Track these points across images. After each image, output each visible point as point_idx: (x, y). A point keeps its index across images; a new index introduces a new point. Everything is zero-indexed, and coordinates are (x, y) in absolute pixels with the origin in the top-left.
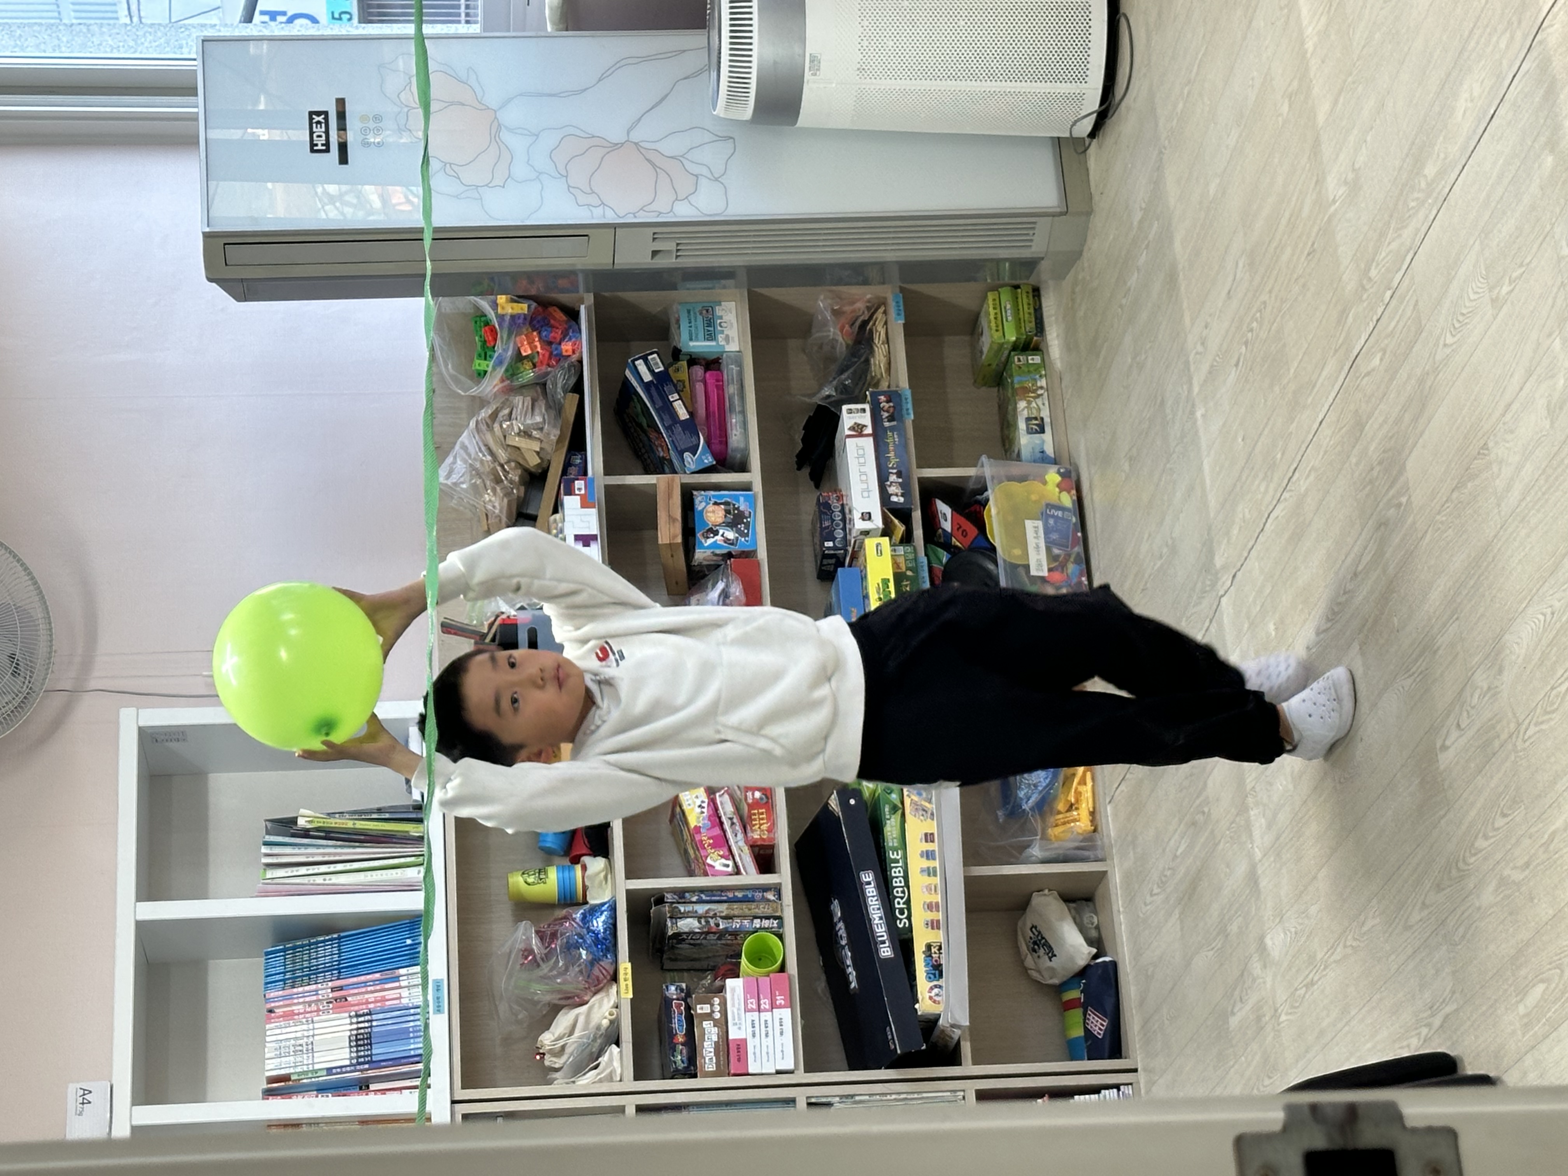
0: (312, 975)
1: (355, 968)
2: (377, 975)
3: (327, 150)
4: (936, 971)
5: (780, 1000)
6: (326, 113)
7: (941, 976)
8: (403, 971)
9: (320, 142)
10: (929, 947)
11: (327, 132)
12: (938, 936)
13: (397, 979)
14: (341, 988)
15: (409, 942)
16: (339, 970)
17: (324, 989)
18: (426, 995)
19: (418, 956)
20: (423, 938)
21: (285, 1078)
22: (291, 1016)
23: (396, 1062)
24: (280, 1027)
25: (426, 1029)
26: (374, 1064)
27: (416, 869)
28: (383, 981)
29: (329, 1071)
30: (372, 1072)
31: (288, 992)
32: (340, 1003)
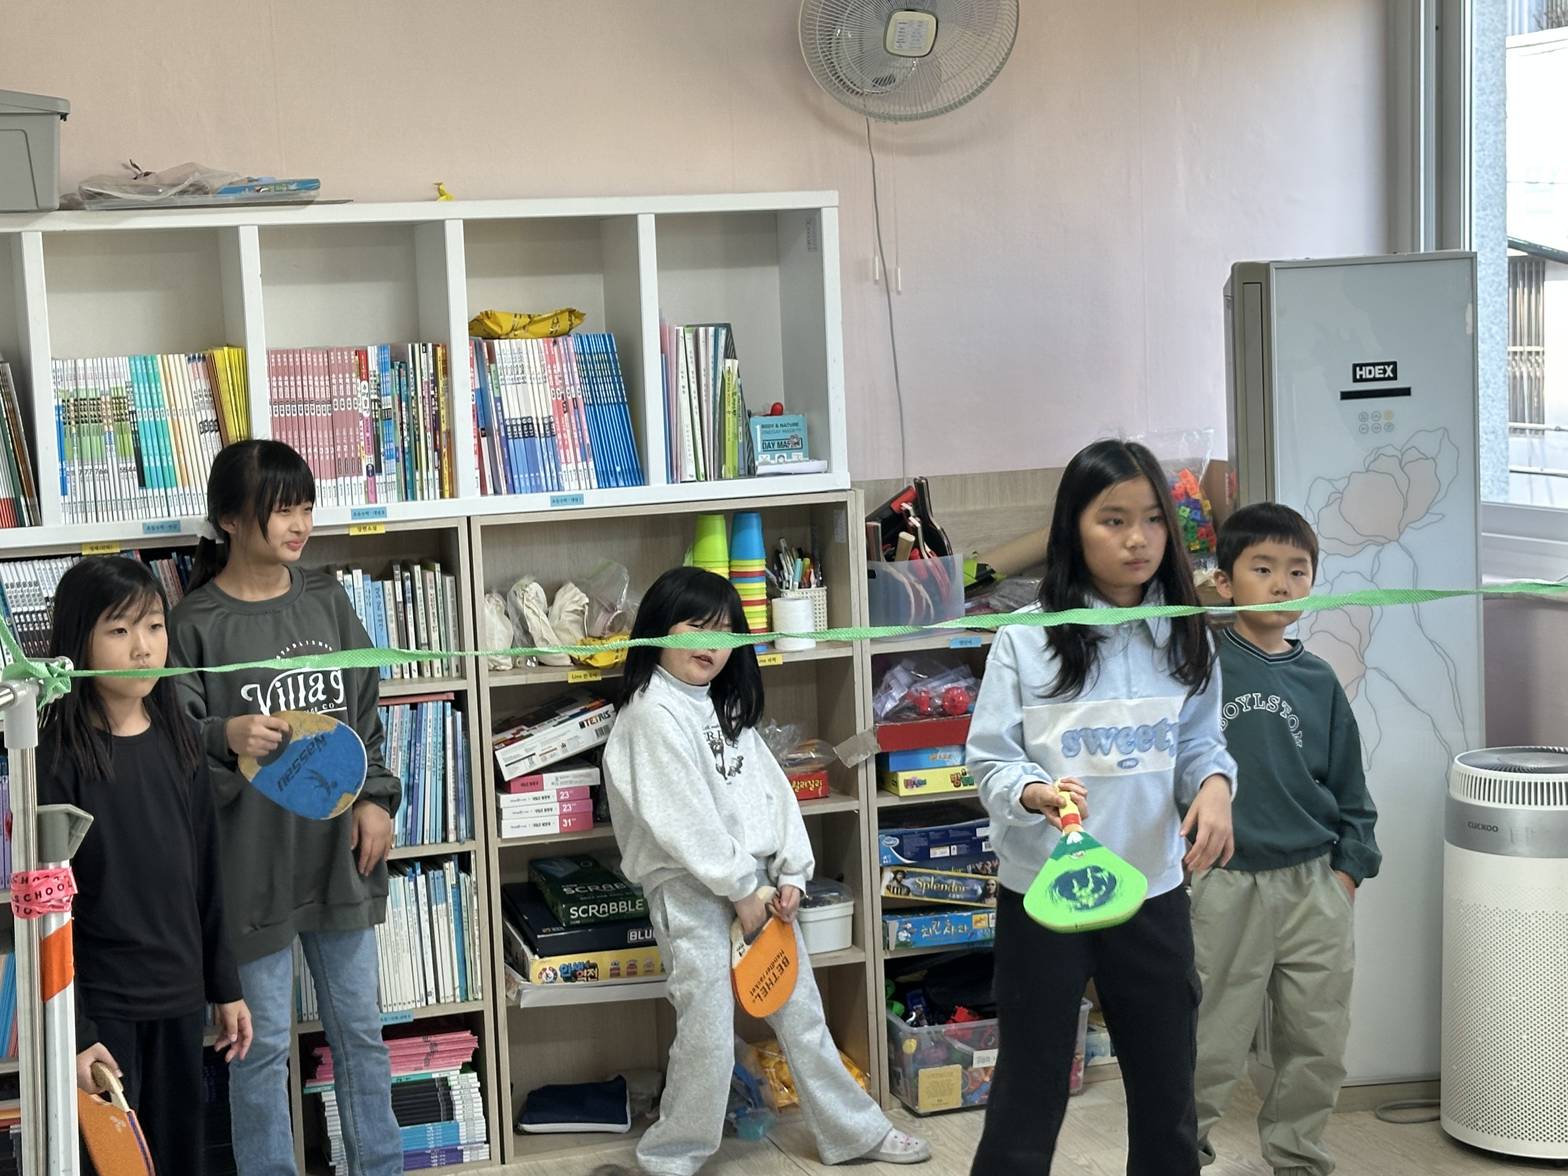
0: (589, 380)
1: (595, 419)
2: (588, 441)
3: (1355, 380)
4: (571, 975)
5: (567, 822)
6: (1395, 378)
7: (566, 979)
8: (591, 464)
9: (1364, 373)
10: (594, 967)
11: (1375, 379)
12: (604, 978)
13: (585, 459)
14: (576, 407)
15: (618, 469)
16: (593, 405)
17: (575, 391)
18: (570, 487)
19: (606, 478)
20: (621, 483)
21: (492, 359)
22: (552, 361)
23: (508, 462)
24: (540, 352)
25: (537, 488)
26: (505, 441)
27: (694, 474)
28: (582, 446)
29: (499, 400)
30: (497, 439)
31: (573, 357)
32: (563, 406)
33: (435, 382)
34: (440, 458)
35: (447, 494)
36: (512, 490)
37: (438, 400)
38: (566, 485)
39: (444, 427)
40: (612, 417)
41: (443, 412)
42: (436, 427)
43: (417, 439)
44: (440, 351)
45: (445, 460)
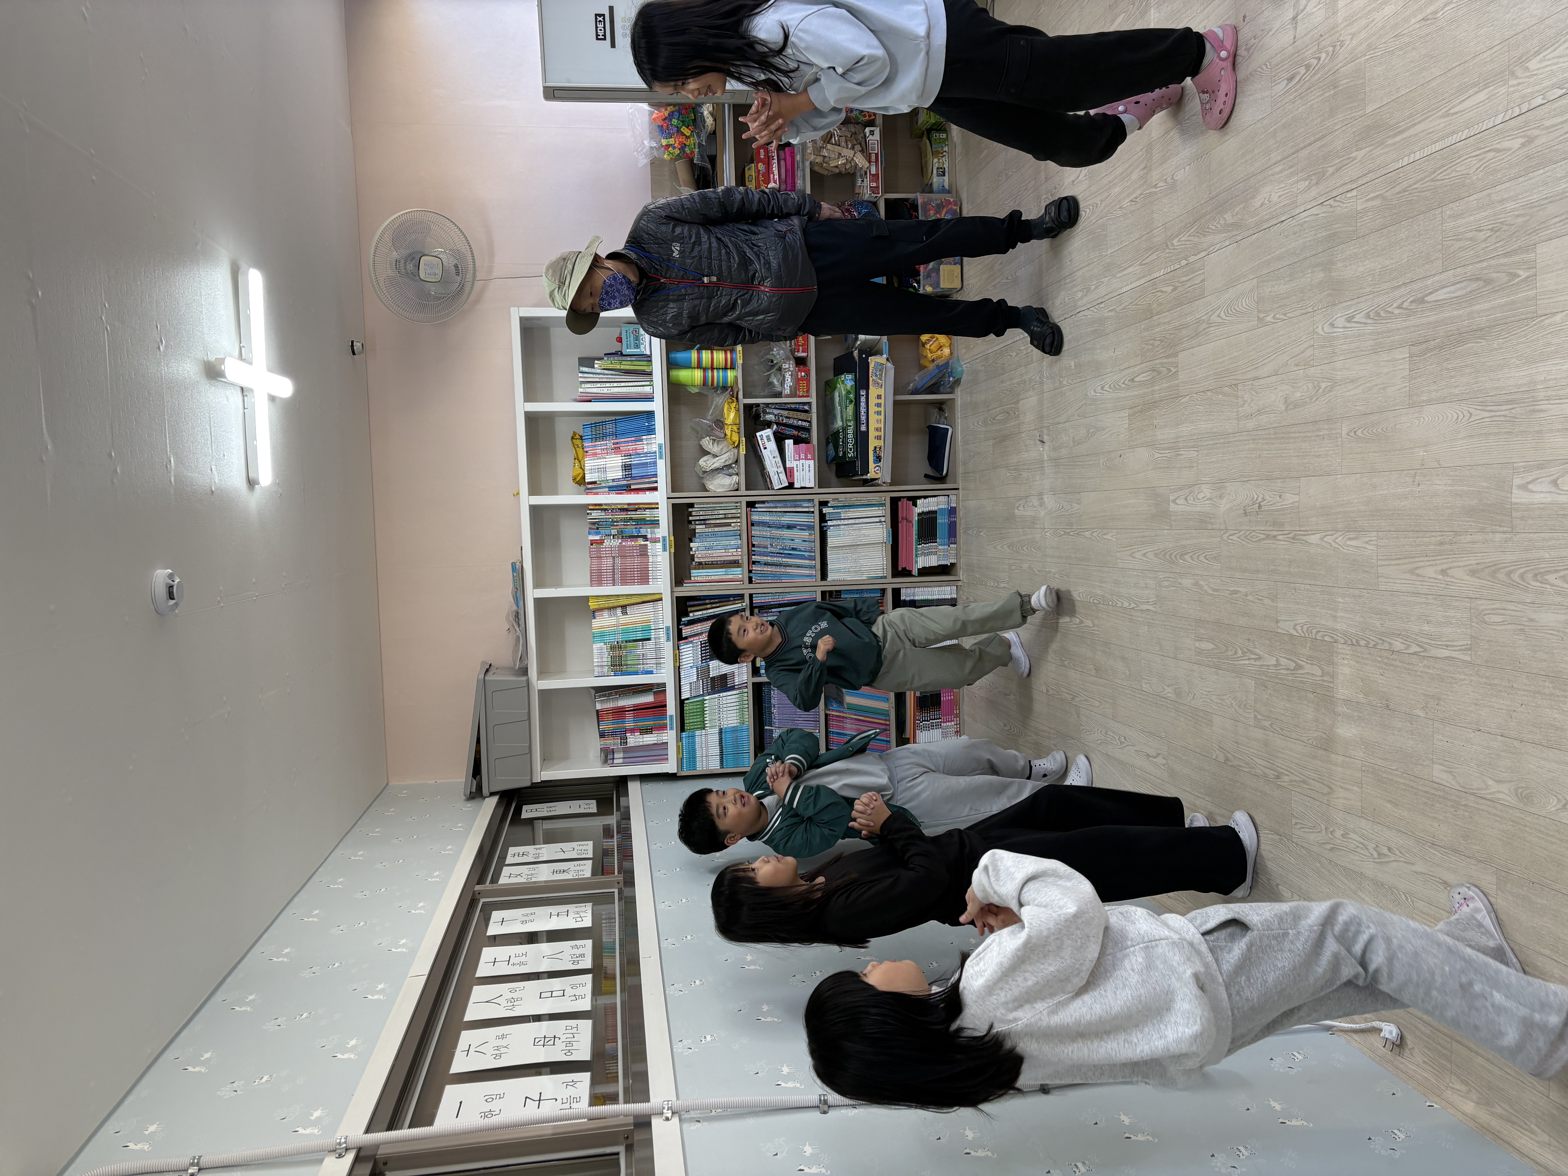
0: (604, 437)
1: (624, 434)
2: (633, 439)
3: (605, 39)
4: (878, 459)
5: (809, 456)
6: (604, 15)
7: (880, 461)
8: (644, 437)
9: (601, 33)
10: (875, 448)
11: (604, 27)
12: (881, 443)
13: (642, 440)
14: (617, 443)
15: (647, 424)
16: (616, 435)
17: (609, 443)
18: (655, 448)
19: (651, 431)
20: (653, 423)
21: (594, 483)
22: (595, 454)
23: (642, 477)
24: (591, 460)
25: (655, 463)
26: (633, 478)
27: (649, 387)
28: (635, 441)
29: (613, 480)
30: (632, 482)
31: (594, 444)
32: (617, 450)
33: (605, 510)
34: (640, 509)
35: (657, 506)
36: (655, 475)
37: (613, 509)
38: (654, 450)
39: (626, 507)
40: (622, 426)
41: (619, 507)
42: (627, 510)
43: (631, 519)
44: (590, 507)
45: (641, 506)
